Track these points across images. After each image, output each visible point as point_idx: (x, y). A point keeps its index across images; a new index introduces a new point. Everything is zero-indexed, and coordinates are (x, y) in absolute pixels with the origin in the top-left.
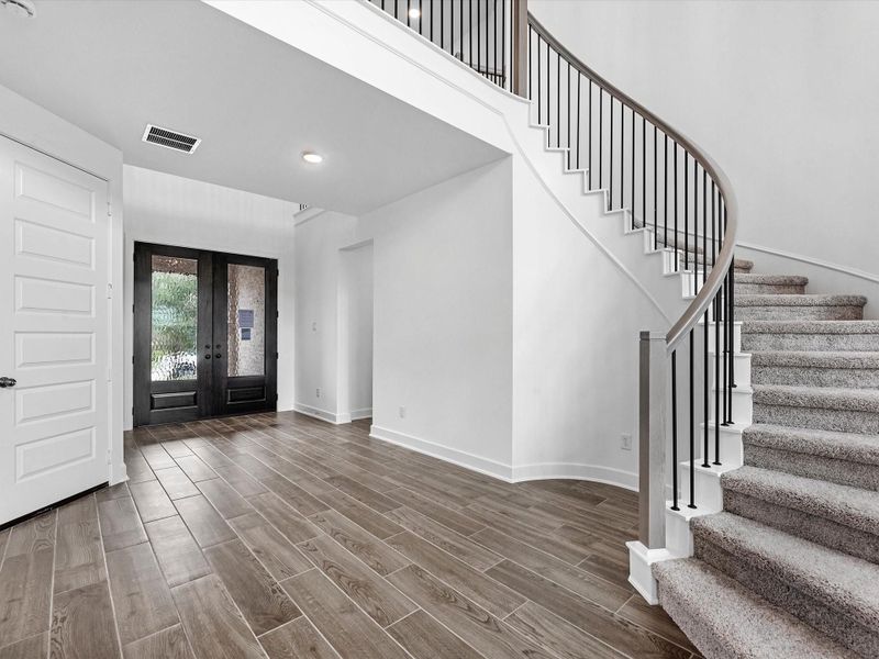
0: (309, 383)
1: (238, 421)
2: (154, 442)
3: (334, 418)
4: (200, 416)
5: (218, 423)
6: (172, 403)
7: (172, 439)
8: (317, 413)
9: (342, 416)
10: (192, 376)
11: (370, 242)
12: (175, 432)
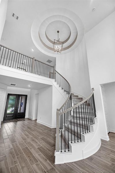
0: (30, 114)
1: (18, 119)
2: (5, 123)
3: (32, 119)
4: (13, 119)
5: (15, 120)
6: (9, 117)
7: (8, 122)
8: (30, 118)
9: (34, 119)
10: (13, 112)
11: (39, 94)
12: (9, 121)
